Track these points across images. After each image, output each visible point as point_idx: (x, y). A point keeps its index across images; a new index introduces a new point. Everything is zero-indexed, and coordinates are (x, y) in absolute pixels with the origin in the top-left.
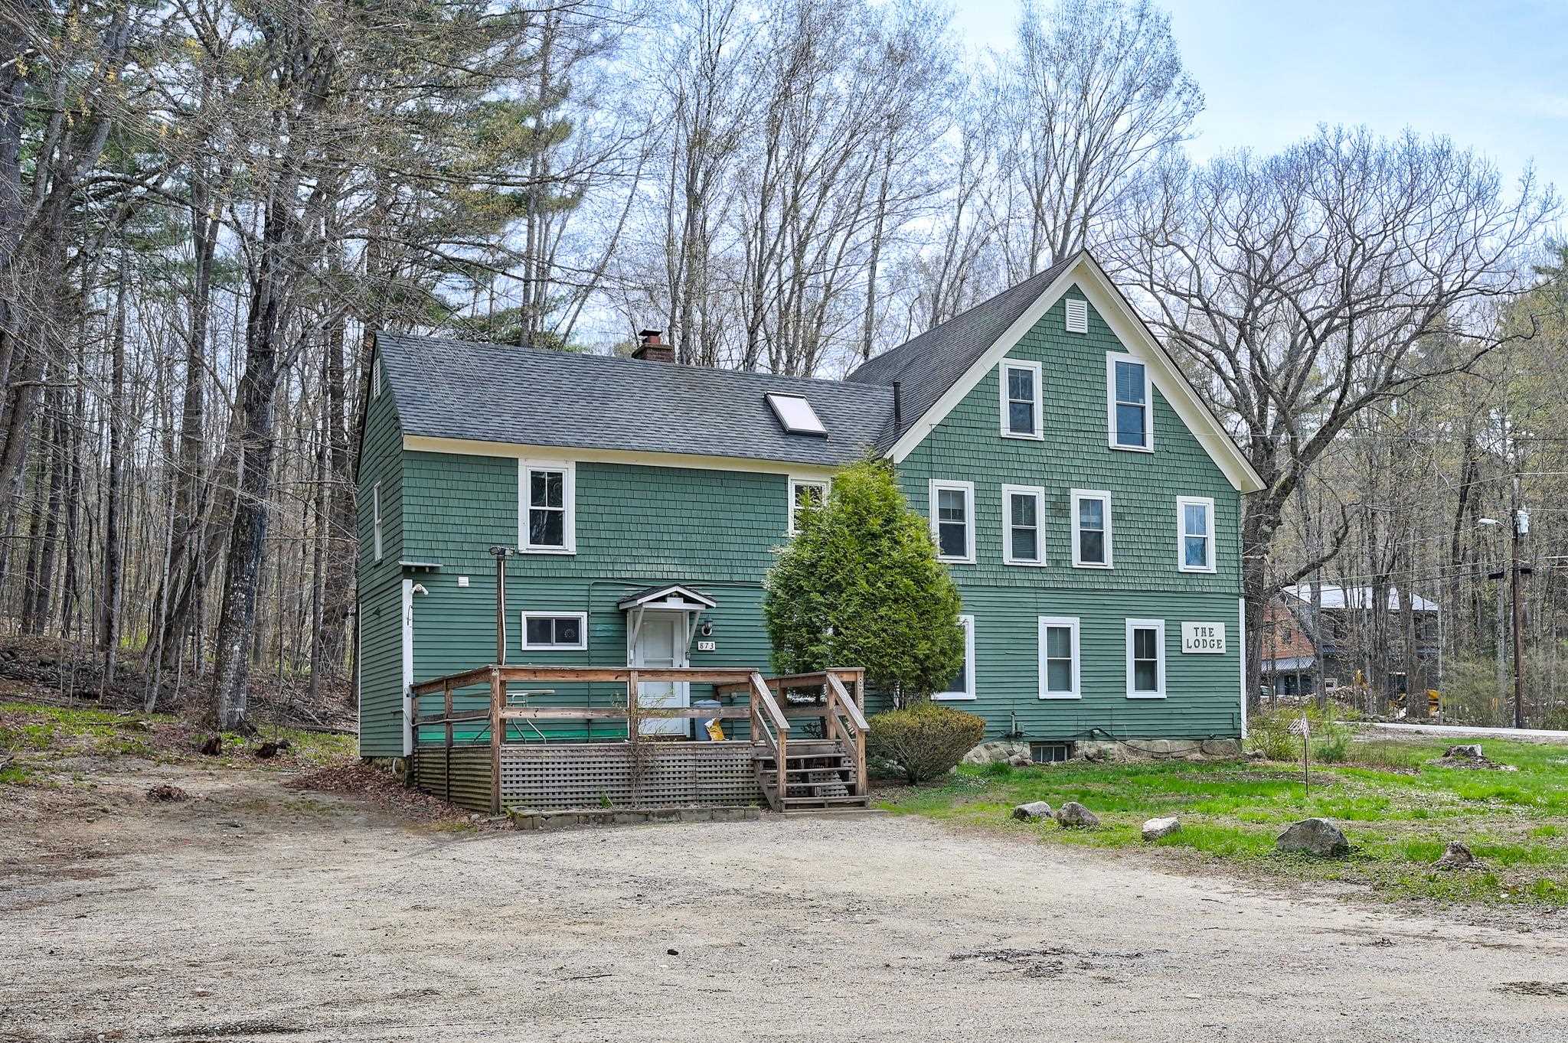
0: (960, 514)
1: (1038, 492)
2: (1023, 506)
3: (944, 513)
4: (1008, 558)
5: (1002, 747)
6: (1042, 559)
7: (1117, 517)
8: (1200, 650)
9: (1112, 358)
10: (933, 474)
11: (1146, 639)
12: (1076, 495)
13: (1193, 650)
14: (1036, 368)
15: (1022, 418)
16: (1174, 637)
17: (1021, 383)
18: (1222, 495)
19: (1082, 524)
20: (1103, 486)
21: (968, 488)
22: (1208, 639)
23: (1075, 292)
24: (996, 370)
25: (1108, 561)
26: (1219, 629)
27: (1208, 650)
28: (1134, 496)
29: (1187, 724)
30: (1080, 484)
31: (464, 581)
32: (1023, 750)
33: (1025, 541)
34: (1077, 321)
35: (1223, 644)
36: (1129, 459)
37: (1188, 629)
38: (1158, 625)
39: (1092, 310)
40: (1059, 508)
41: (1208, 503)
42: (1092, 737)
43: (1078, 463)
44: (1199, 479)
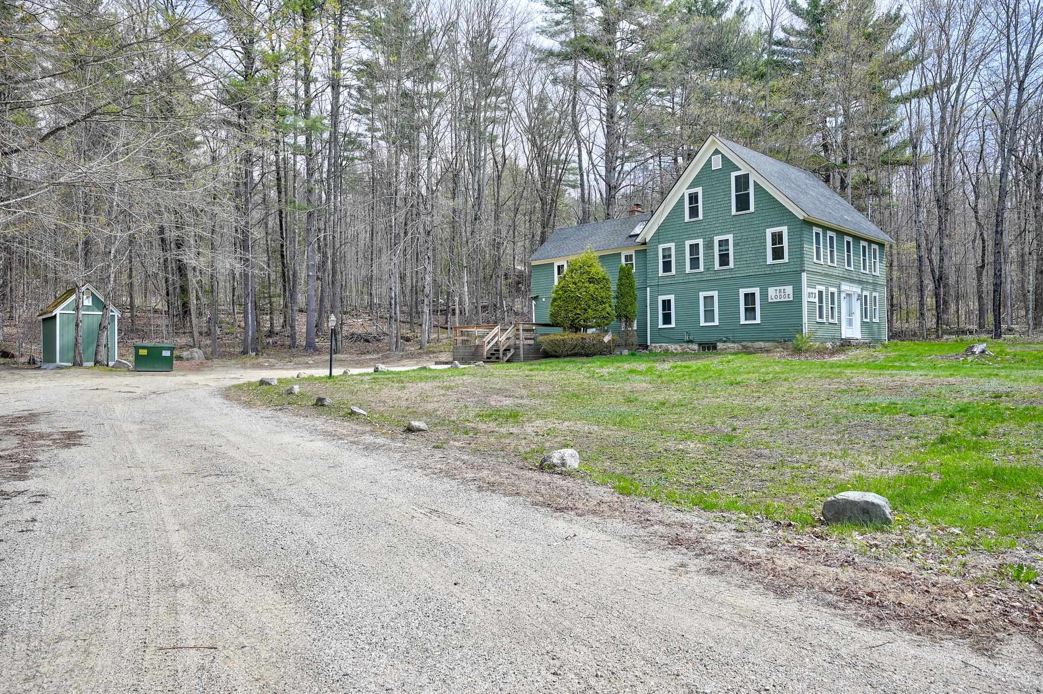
0: (670, 256)
1: (700, 242)
2: (694, 248)
3: (664, 257)
4: (688, 270)
5: (685, 345)
6: (702, 269)
7: (735, 245)
8: (778, 300)
9: (734, 175)
10: (659, 243)
11: (750, 298)
12: (717, 239)
13: (775, 300)
14: (699, 190)
15: (694, 212)
16: (764, 295)
17: (693, 198)
18: (792, 224)
19: (720, 251)
20: (729, 233)
21: (672, 245)
22: (783, 294)
23: (717, 152)
24: (683, 196)
25: (731, 265)
26: (789, 289)
27: (783, 300)
28: (744, 234)
29: (772, 335)
30: (718, 234)
31: (544, 300)
32: (696, 347)
33: (695, 263)
34: (717, 164)
35: (791, 296)
36: (744, 217)
37: (772, 291)
38: (756, 291)
39: (723, 157)
40: (709, 246)
41: (784, 229)
42: (725, 342)
43: (718, 225)
44: (779, 219)
